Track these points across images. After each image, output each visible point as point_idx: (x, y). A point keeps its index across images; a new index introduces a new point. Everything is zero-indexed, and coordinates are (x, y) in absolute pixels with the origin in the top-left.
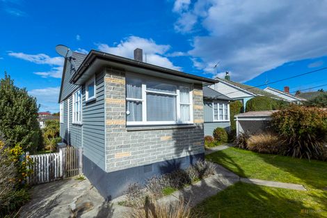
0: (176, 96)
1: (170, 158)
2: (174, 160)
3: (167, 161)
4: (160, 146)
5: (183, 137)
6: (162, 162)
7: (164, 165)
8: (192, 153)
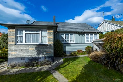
0: (39, 33)
1: (34, 56)
2: (36, 57)
3: (32, 57)
4: (28, 51)
5: (41, 49)
6: (30, 57)
7: (31, 58)
8: (46, 56)
